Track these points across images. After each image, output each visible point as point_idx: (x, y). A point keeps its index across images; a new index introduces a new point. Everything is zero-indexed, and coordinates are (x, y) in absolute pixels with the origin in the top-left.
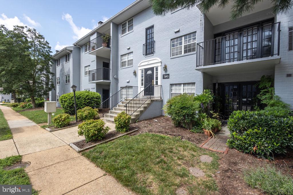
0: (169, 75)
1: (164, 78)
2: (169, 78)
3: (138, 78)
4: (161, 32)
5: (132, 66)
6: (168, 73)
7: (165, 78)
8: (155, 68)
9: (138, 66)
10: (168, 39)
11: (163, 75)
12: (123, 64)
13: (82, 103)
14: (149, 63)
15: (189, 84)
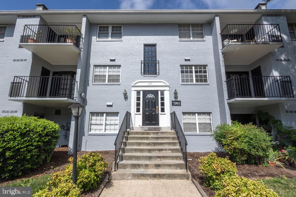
0: (180, 101)
1: (173, 105)
2: (180, 105)
3: (130, 102)
4: (167, 55)
5: (118, 83)
6: (179, 100)
7: (175, 105)
8: (159, 92)
9: (132, 85)
10: (176, 64)
11: (173, 101)
12: (99, 78)
13: (32, 145)
14: (150, 85)
15: (204, 113)
